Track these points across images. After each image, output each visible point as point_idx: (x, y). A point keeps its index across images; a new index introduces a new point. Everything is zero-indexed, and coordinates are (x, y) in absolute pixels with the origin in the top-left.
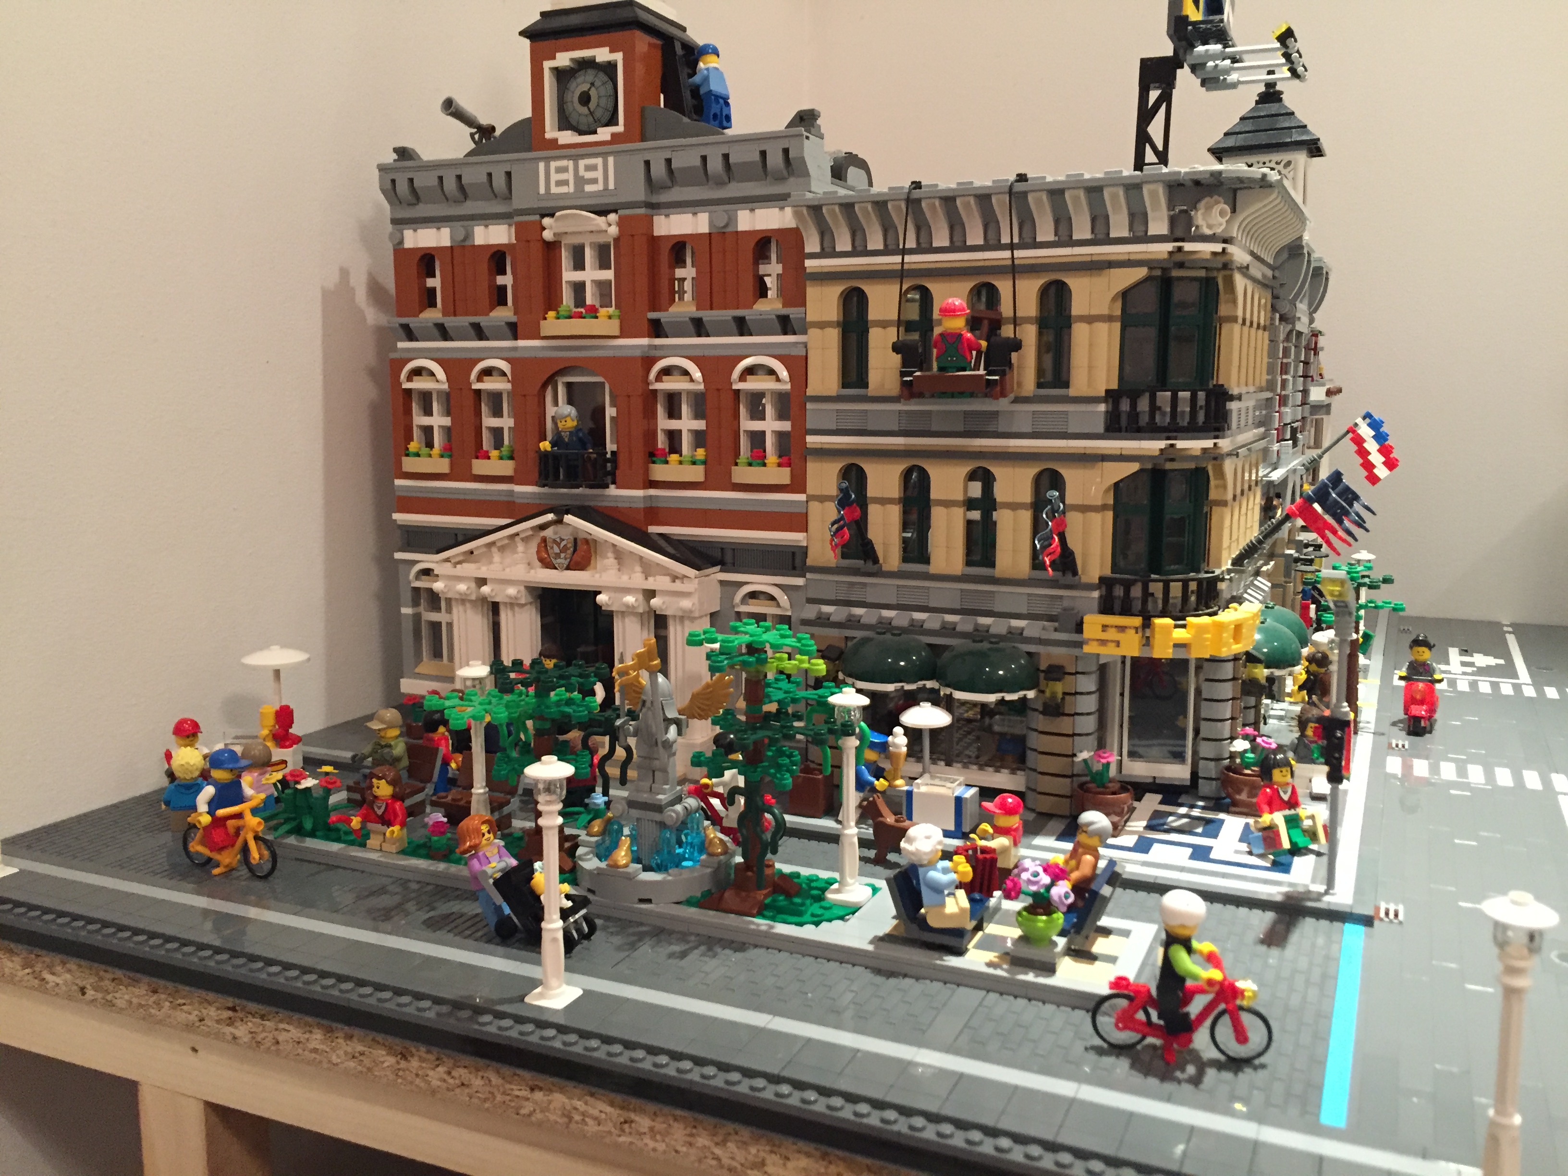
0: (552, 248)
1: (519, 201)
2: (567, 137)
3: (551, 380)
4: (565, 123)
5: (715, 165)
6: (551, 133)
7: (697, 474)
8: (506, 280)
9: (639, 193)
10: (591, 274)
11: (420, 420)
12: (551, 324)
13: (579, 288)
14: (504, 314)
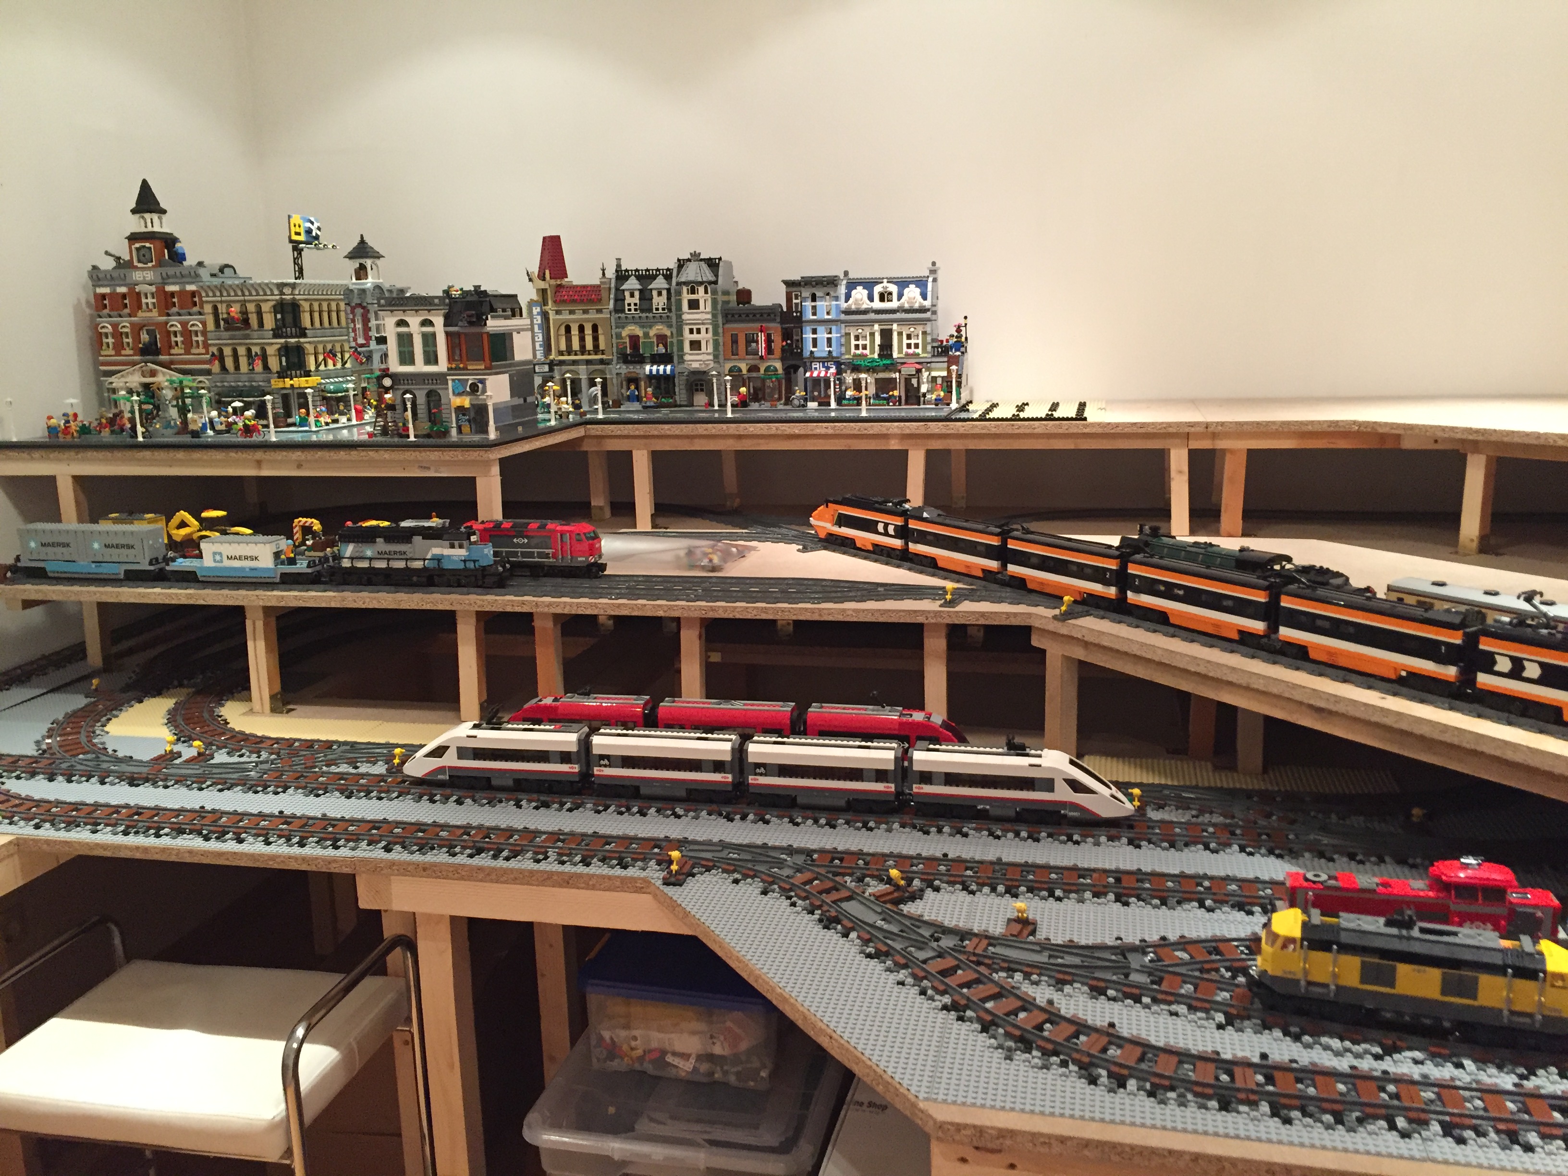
0: (138, 294)
1: (128, 281)
2: (140, 265)
3: (141, 328)
4: (139, 261)
5: (178, 274)
6: (136, 263)
7: (182, 351)
8: (127, 301)
9: (159, 280)
10: (150, 300)
11: (105, 340)
12: (140, 314)
13: (147, 304)
14: (127, 311)
